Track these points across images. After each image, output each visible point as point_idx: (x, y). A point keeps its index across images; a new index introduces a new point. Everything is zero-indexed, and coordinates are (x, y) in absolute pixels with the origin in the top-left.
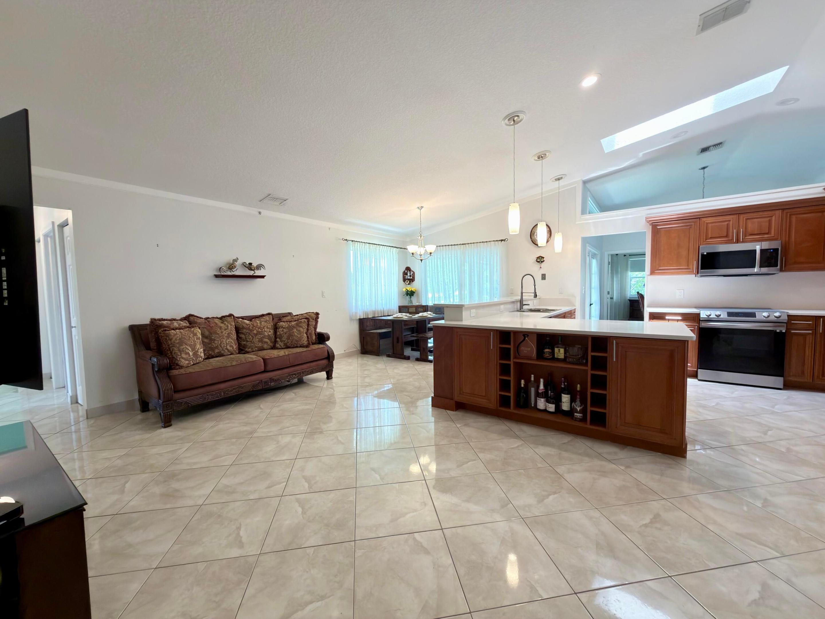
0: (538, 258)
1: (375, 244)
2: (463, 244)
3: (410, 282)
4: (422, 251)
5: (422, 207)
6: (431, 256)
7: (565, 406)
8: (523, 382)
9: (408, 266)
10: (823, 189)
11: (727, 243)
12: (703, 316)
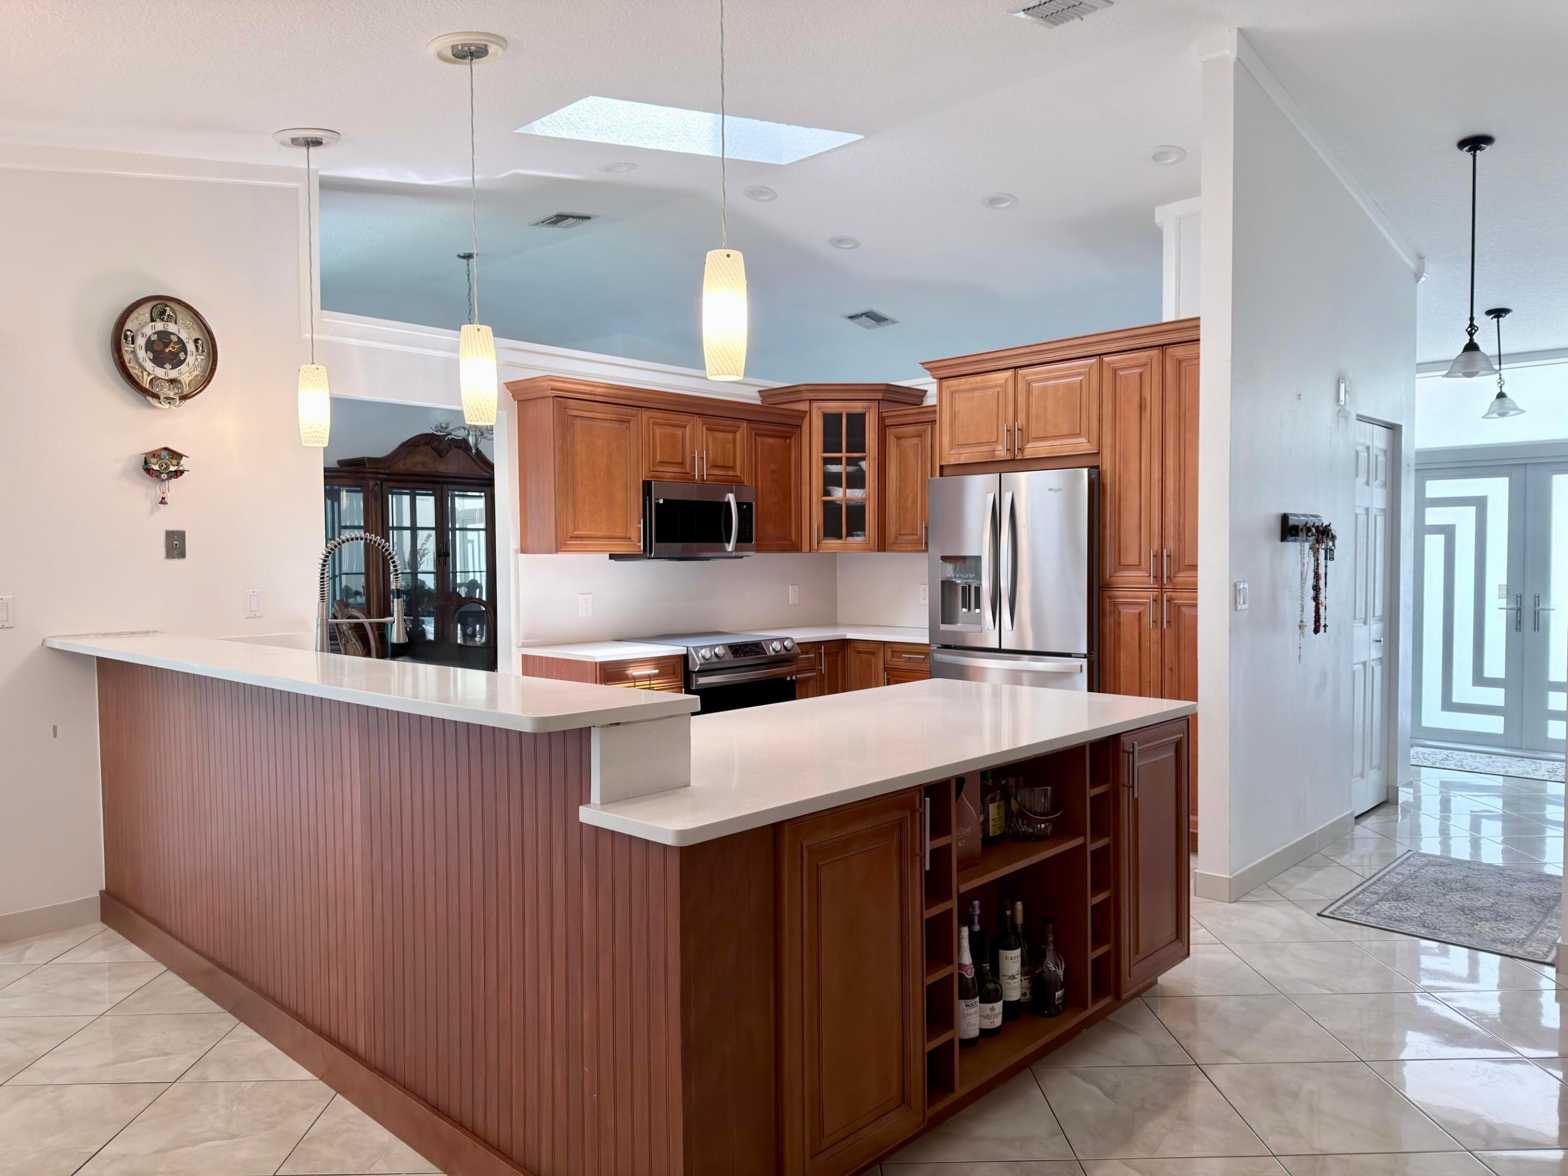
0: (151, 454)
10: (759, 392)
11: (684, 479)
12: (696, 663)
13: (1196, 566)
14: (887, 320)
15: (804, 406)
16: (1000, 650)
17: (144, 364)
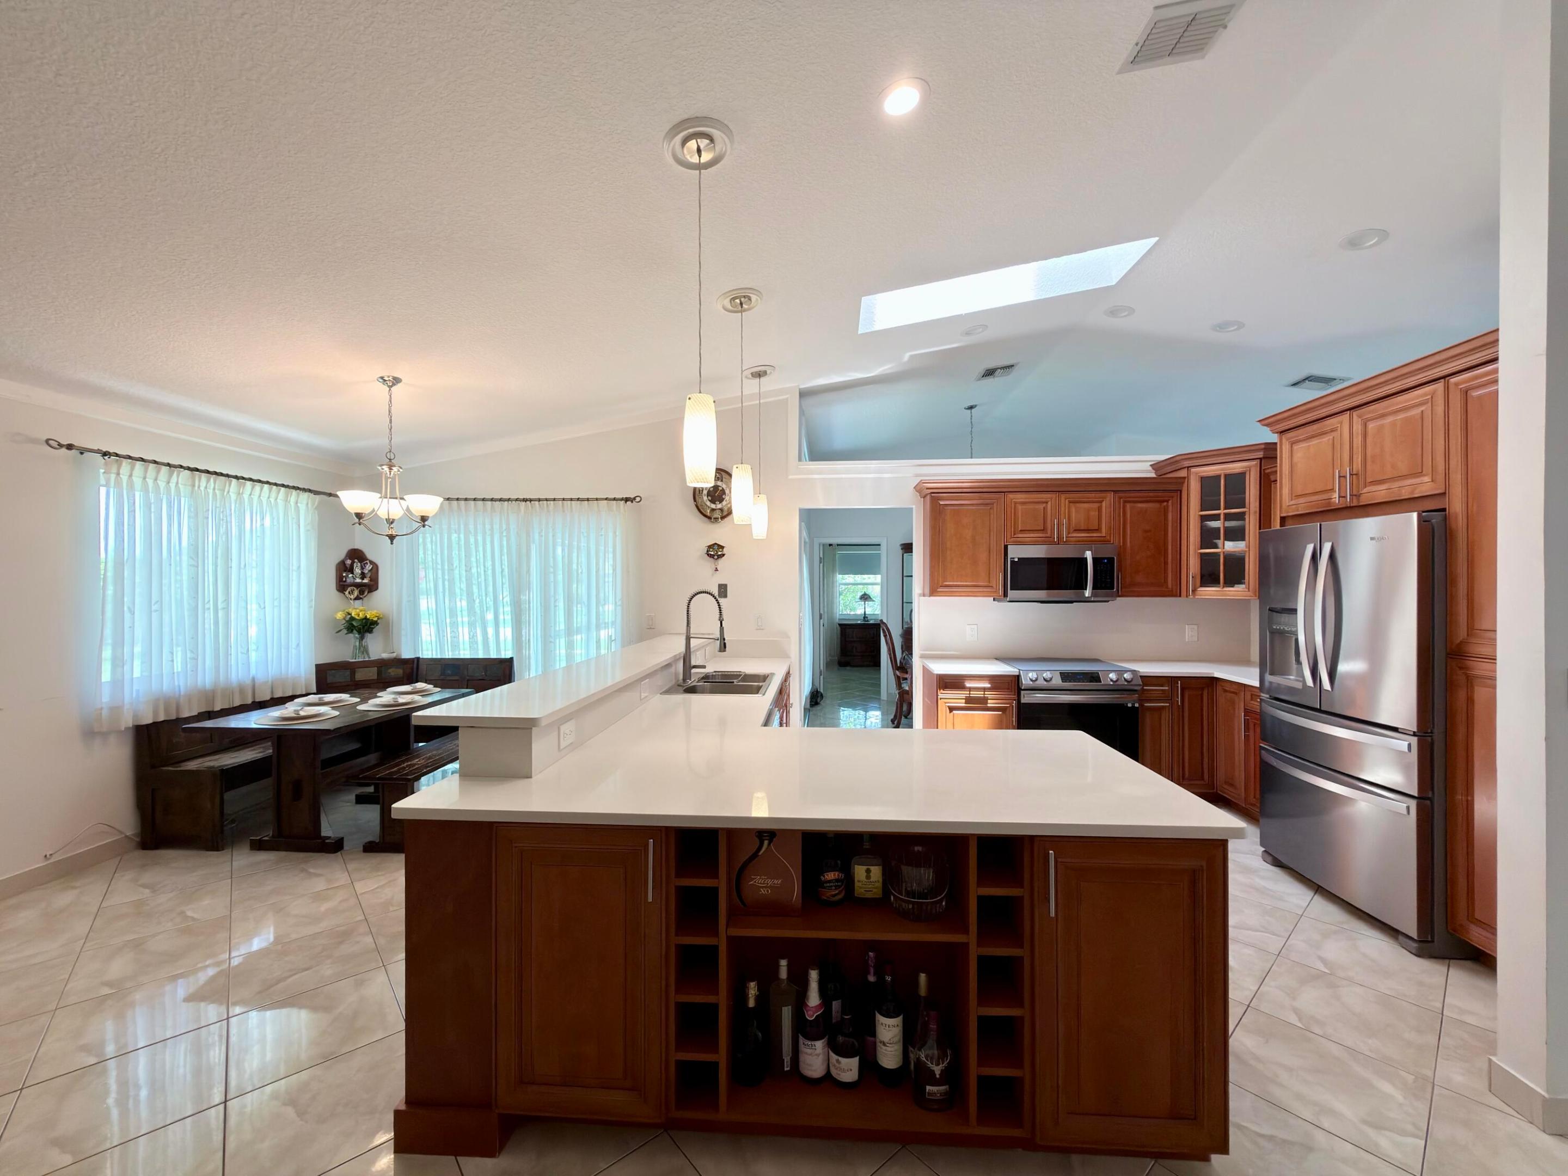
0: (710, 547)
1: (222, 474)
2: (525, 500)
3: (361, 592)
4: (394, 509)
5: (397, 381)
6: (424, 526)
7: (889, 1057)
8: (753, 989)
9: (357, 546)
10: (1151, 465)
11: (1045, 542)
12: (1025, 682)
13: (1496, 631)
14: (1335, 379)
15: (1183, 473)
16: (1319, 711)
17: (706, 503)
